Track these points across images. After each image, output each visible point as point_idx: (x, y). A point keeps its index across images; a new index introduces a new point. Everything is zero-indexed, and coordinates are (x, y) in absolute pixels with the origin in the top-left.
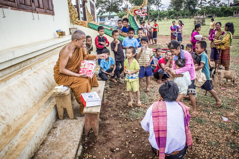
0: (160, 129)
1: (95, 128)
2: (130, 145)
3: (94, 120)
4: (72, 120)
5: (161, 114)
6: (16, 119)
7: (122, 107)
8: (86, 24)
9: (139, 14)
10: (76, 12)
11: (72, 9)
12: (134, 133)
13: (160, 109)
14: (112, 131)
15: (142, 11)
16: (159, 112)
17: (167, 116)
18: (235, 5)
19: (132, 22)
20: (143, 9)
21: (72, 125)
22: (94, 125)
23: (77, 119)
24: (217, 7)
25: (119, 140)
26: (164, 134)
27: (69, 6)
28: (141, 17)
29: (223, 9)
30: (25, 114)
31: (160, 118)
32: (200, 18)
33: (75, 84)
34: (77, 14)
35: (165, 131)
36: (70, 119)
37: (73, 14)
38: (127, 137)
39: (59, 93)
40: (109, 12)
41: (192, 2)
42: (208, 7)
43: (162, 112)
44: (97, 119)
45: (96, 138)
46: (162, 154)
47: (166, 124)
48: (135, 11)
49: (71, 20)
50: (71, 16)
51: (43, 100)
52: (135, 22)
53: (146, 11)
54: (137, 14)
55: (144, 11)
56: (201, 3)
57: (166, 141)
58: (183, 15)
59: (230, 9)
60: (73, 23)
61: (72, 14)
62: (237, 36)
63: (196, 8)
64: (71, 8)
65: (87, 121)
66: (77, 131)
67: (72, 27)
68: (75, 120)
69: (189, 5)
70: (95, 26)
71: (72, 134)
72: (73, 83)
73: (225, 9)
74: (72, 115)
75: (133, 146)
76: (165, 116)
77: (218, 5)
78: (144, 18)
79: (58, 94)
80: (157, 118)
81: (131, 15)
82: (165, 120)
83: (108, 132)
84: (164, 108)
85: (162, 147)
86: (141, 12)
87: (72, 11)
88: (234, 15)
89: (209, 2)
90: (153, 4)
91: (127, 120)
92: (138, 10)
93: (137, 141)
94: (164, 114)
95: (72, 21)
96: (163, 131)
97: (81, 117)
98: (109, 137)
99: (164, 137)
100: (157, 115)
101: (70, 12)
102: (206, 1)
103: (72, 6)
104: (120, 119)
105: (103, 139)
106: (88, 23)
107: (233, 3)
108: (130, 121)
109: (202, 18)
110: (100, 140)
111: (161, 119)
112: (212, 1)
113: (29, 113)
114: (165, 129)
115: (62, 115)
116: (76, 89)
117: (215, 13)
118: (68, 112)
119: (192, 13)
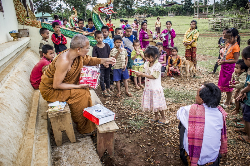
0: (196, 137)
1: (110, 150)
2: (155, 161)
3: (109, 140)
4: (74, 144)
5: (198, 120)
6: (14, 160)
7: (117, 118)
8: (39, 24)
9: (104, 12)
10: (24, 10)
11: (19, 6)
12: (149, 145)
13: (198, 114)
14: (125, 148)
15: (108, 8)
16: (196, 117)
17: (204, 123)
18: (167, 6)
19: (97, 21)
20: (109, 6)
21: (79, 150)
22: (109, 145)
23: (80, 142)
24: (152, 7)
25: (140, 158)
26: (199, 143)
27: (15, 2)
28: (108, 15)
29: (157, 9)
30: (20, 149)
31: (196, 124)
32: (142, 17)
33: (73, 99)
34: (26, 12)
35: (201, 140)
36: (70, 142)
37: (21, 12)
38: (146, 151)
39: (58, 112)
40: (41, 13)
41: (129, 2)
42: (143, 6)
43: (200, 118)
44: (113, 138)
45: (114, 161)
46: (194, 164)
47: (202, 133)
48: (100, 8)
49: (18, 20)
50: (18, 15)
51: (30, 123)
52: (100, 20)
53: (113, 8)
54: (103, 12)
55: (111, 8)
56: (137, 3)
57: (200, 151)
58: (120, 15)
59: (164, 9)
60: (22, 23)
61: (19, 12)
62: (180, 34)
63: (133, 8)
64: (17, 4)
65: (101, 143)
66: (91, 157)
67: (22, 28)
68: (79, 144)
69: (126, 5)
70: (50, 26)
71: (88, 163)
72: (69, 98)
73: (159, 9)
74: (73, 138)
75: (159, 162)
76: (203, 123)
77: (152, 5)
78: (110, 16)
79: (57, 114)
80: (193, 124)
81: (95, 13)
82: (202, 128)
83: (121, 150)
84: (203, 114)
85: (195, 157)
86: (106, 10)
87: (19, 8)
88: (169, 15)
89: (144, 2)
90: (89, 4)
91: (132, 131)
92: (103, 7)
93: (159, 154)
94: (202, 120)
95: (20, 21)
96: (198, 139)
97: (84, 139)
98: (127, 157)
99: (199, 147)
100: (193, 121)
101: (16, 9)
102: (141, 1)
103: (18, 2)
104: (124, 133)
105: (122, 160)
106: (41, 23)
107: (165, 3)
108: (137, 132)
109: (143, 17)
110: (120, 162)
111: (197, 126)
112: (147, 1)
113: (23, 146)
114: (201, 138)
115: (61, 140)
116: (74, 105)
117: (151, 12)
118: (68, 135)
119: (129, 13)
